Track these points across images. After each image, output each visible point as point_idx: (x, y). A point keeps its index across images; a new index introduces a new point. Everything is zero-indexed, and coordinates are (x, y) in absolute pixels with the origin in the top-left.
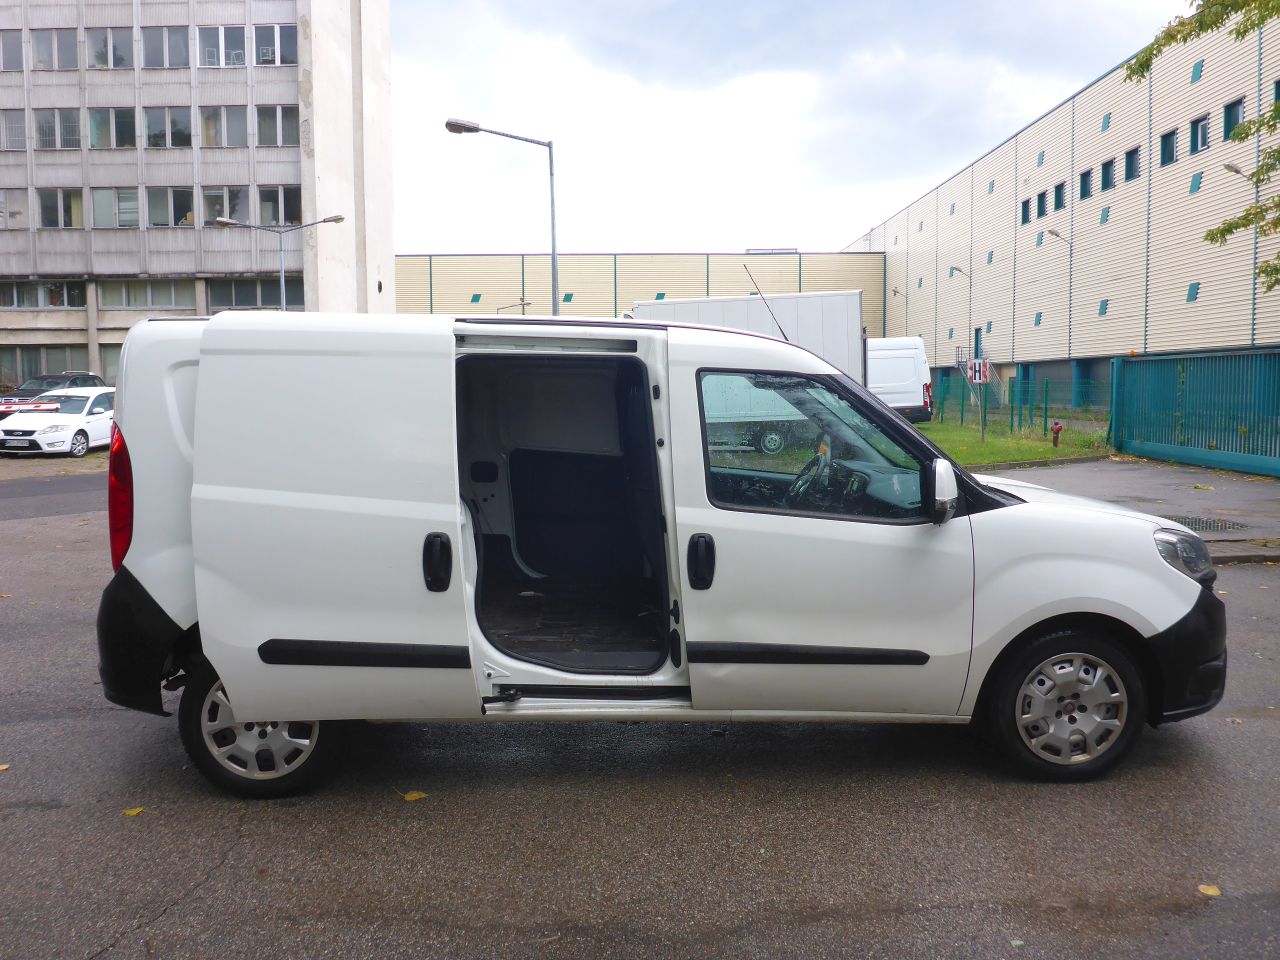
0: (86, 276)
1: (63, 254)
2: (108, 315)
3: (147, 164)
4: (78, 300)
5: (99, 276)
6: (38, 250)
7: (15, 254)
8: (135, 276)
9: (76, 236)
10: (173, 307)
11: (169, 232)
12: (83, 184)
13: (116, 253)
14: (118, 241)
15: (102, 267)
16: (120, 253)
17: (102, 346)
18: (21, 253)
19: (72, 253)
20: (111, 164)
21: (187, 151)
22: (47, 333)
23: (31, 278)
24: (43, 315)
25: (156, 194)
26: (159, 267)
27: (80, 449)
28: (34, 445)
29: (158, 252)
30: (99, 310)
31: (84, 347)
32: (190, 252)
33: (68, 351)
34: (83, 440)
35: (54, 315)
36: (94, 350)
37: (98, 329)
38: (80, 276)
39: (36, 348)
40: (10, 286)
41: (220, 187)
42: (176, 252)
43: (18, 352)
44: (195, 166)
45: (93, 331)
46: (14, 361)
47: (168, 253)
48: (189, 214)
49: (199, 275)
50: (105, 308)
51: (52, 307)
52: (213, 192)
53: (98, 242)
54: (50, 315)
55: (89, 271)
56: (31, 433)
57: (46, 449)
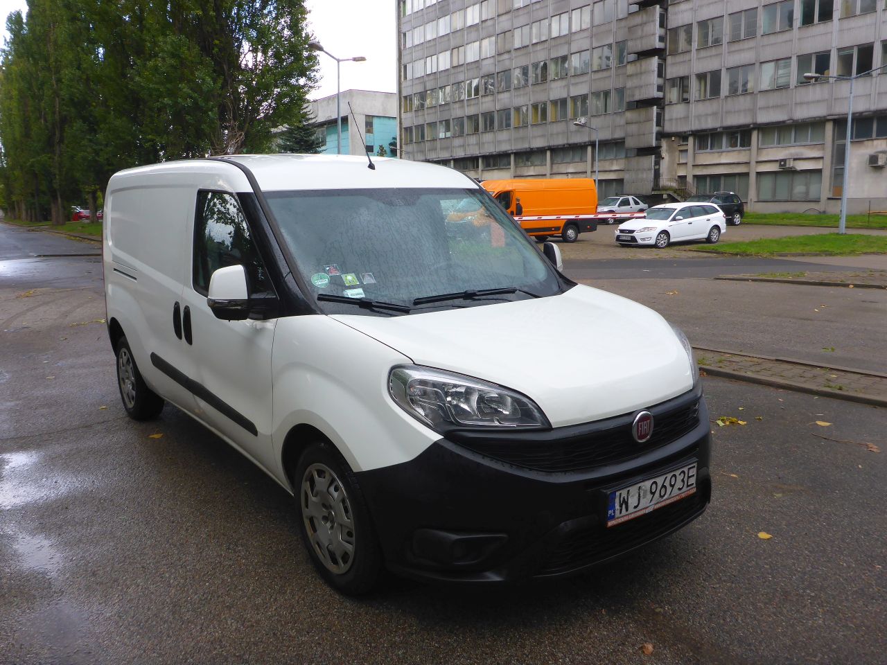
0: (752, 126)
1: (739, 111)
2: (764, 152)
3: (799, 39)
4: (746, 143)
5: (760, 124)
6: (724, 110)
7: (710, 115)
8: (784, 122)
9: (748, 98)
10: (809, 143)
11: (811, 87)
12: (756, 61)
13: (773, 107)
14: (775, 98)
15: (763, 118)
16: (775, 107)
17: (759, 174)
18: (715, 114)
19: (745, 110)
20: (775, 44)
21: (829, 24)
22: (726, 166)
23: (719, 130)
24: (724, 154)
25: (804, 60)
26: (801, 114)
27: (662, 242)
28: (634, 239)
29: (801, 103)
30: (758, 149)
31: (747, 174)
32: (823, 101)
33: (737, 179)
34: (665, 237)
35: (732, 154)
36: (753, 177)
37: (757, 162)
38: (748, 125)
39: (718, 176)
40: (707, 135)
41: (851, 47)
42: (813, 102)
43: (708, 180)
44: (834, 34)
45: (753, 163)
46: (705, 185)
47: (808, 103)
48: (826, 72)
49: (828, 118)
50: (763, 147)
51: (730, 149)
52: (846, 52)
53: (761, 101)
54: (729, 154)
55: (755, 121)
56: (632, 232)
57: (640, 242)
